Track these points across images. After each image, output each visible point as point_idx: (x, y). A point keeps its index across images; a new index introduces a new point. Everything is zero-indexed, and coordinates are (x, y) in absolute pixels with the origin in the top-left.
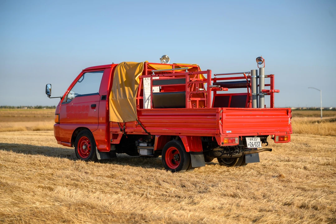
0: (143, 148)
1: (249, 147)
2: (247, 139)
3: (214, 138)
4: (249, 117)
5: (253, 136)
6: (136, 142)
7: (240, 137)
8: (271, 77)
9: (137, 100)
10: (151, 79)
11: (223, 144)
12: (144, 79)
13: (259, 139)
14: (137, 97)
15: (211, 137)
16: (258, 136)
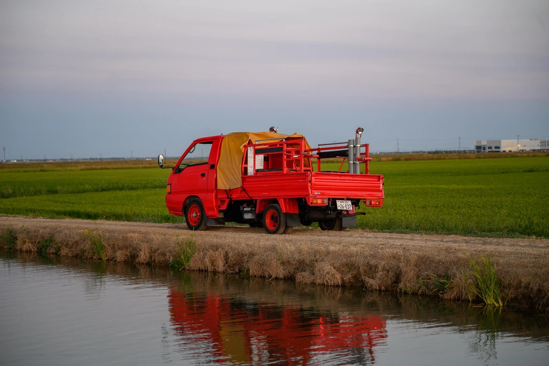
0: (248, 212)
1: (339, 208)
2: (337, 201)
3: (305, 199)
4: (338, 181)
5: (343, 199)
6: (241, 207)
7: (329, 199)
8: (366, 146)
9: (242, 167)
10: (254, 148)
11: (311, 203)
12: (249, 148)
13: (350, 203)
14: (242, 165)
15: (303, 198)
16: (348, 199)
